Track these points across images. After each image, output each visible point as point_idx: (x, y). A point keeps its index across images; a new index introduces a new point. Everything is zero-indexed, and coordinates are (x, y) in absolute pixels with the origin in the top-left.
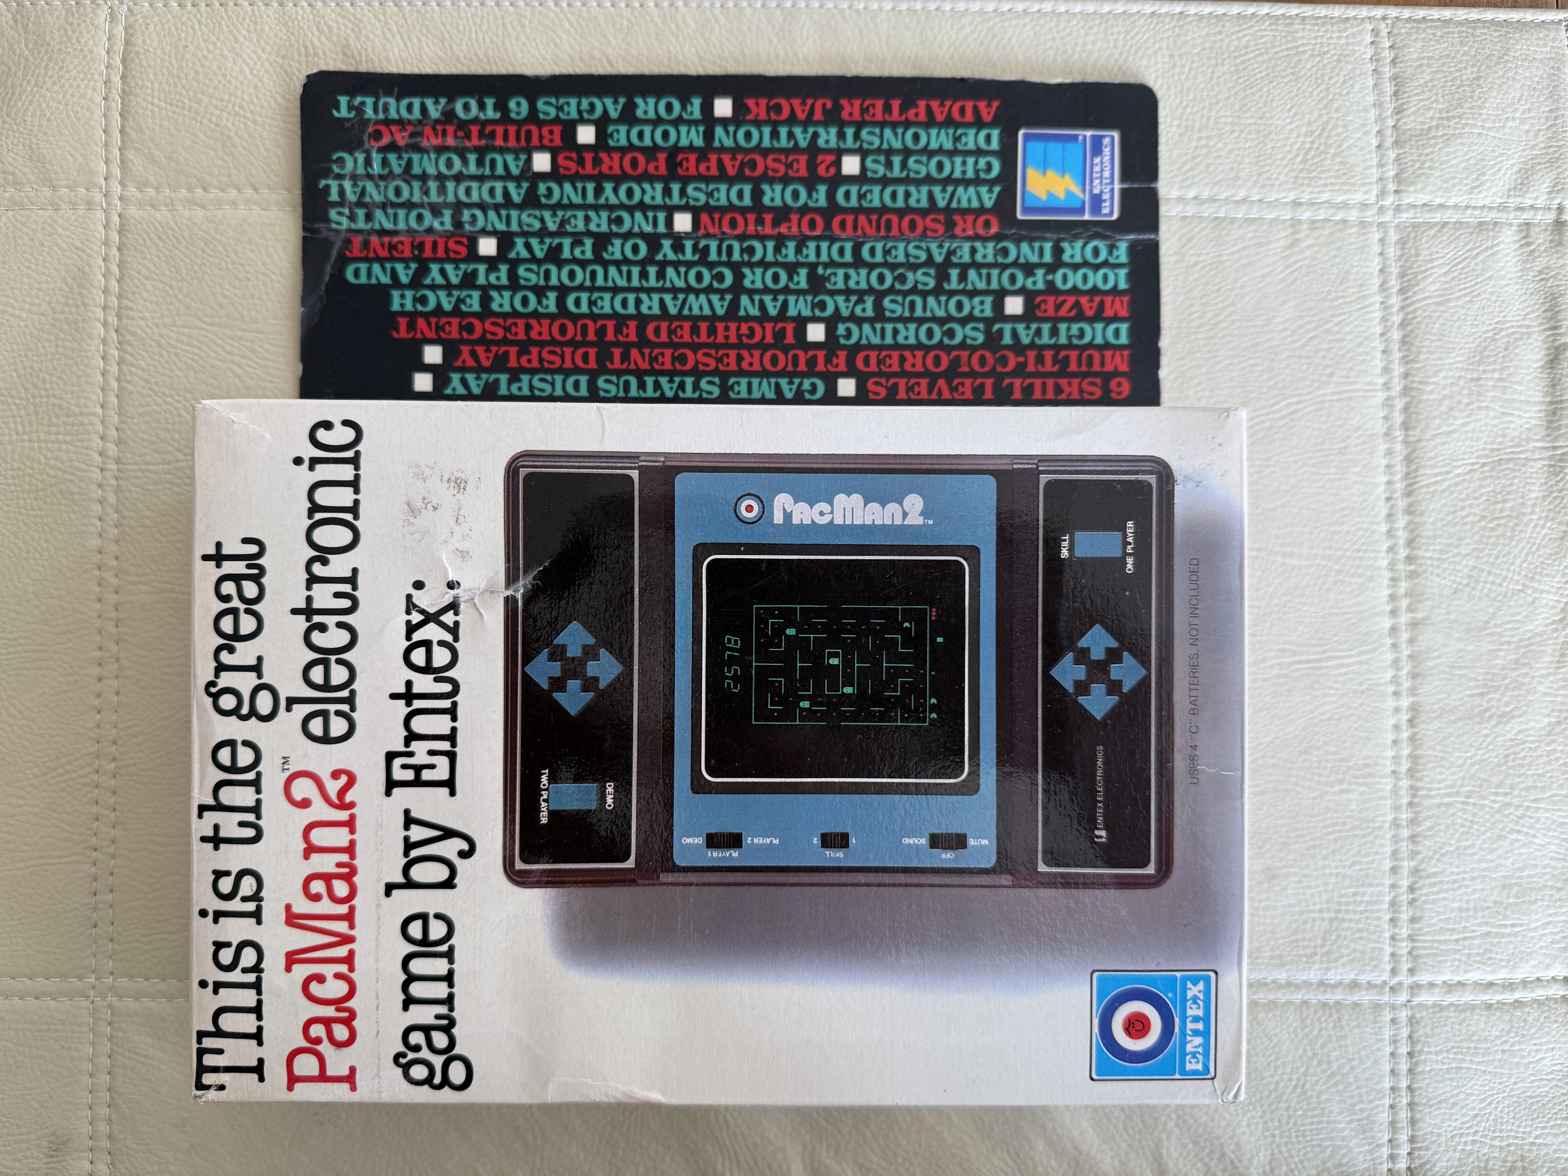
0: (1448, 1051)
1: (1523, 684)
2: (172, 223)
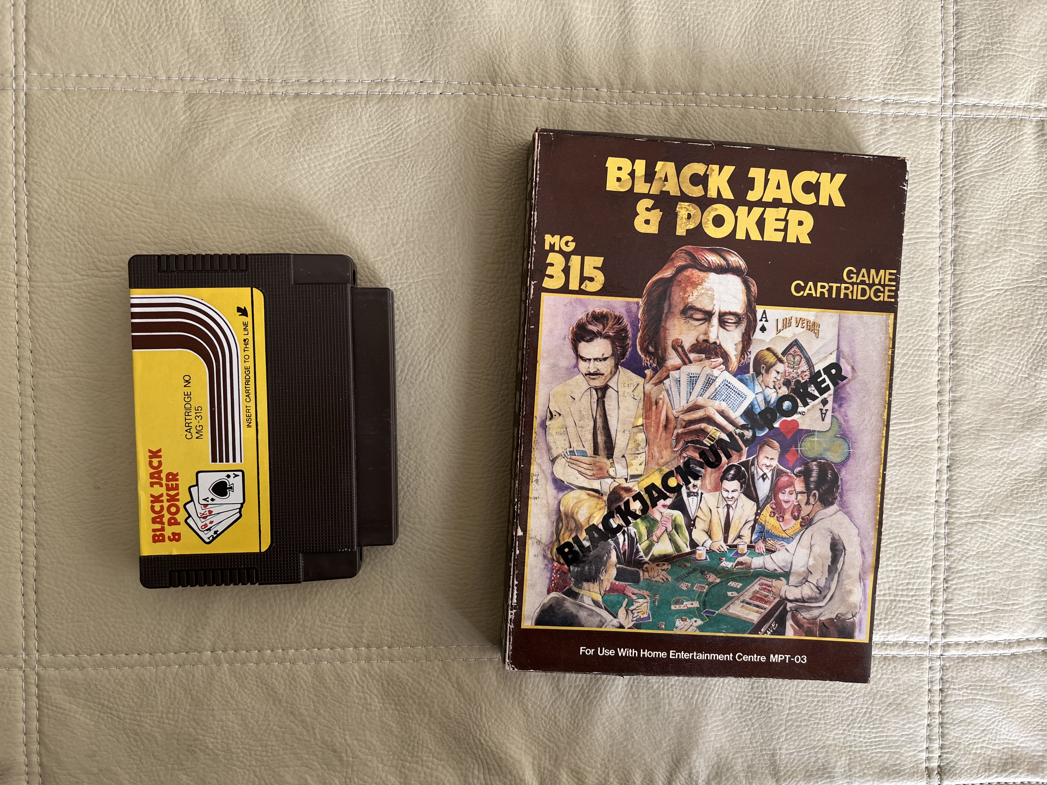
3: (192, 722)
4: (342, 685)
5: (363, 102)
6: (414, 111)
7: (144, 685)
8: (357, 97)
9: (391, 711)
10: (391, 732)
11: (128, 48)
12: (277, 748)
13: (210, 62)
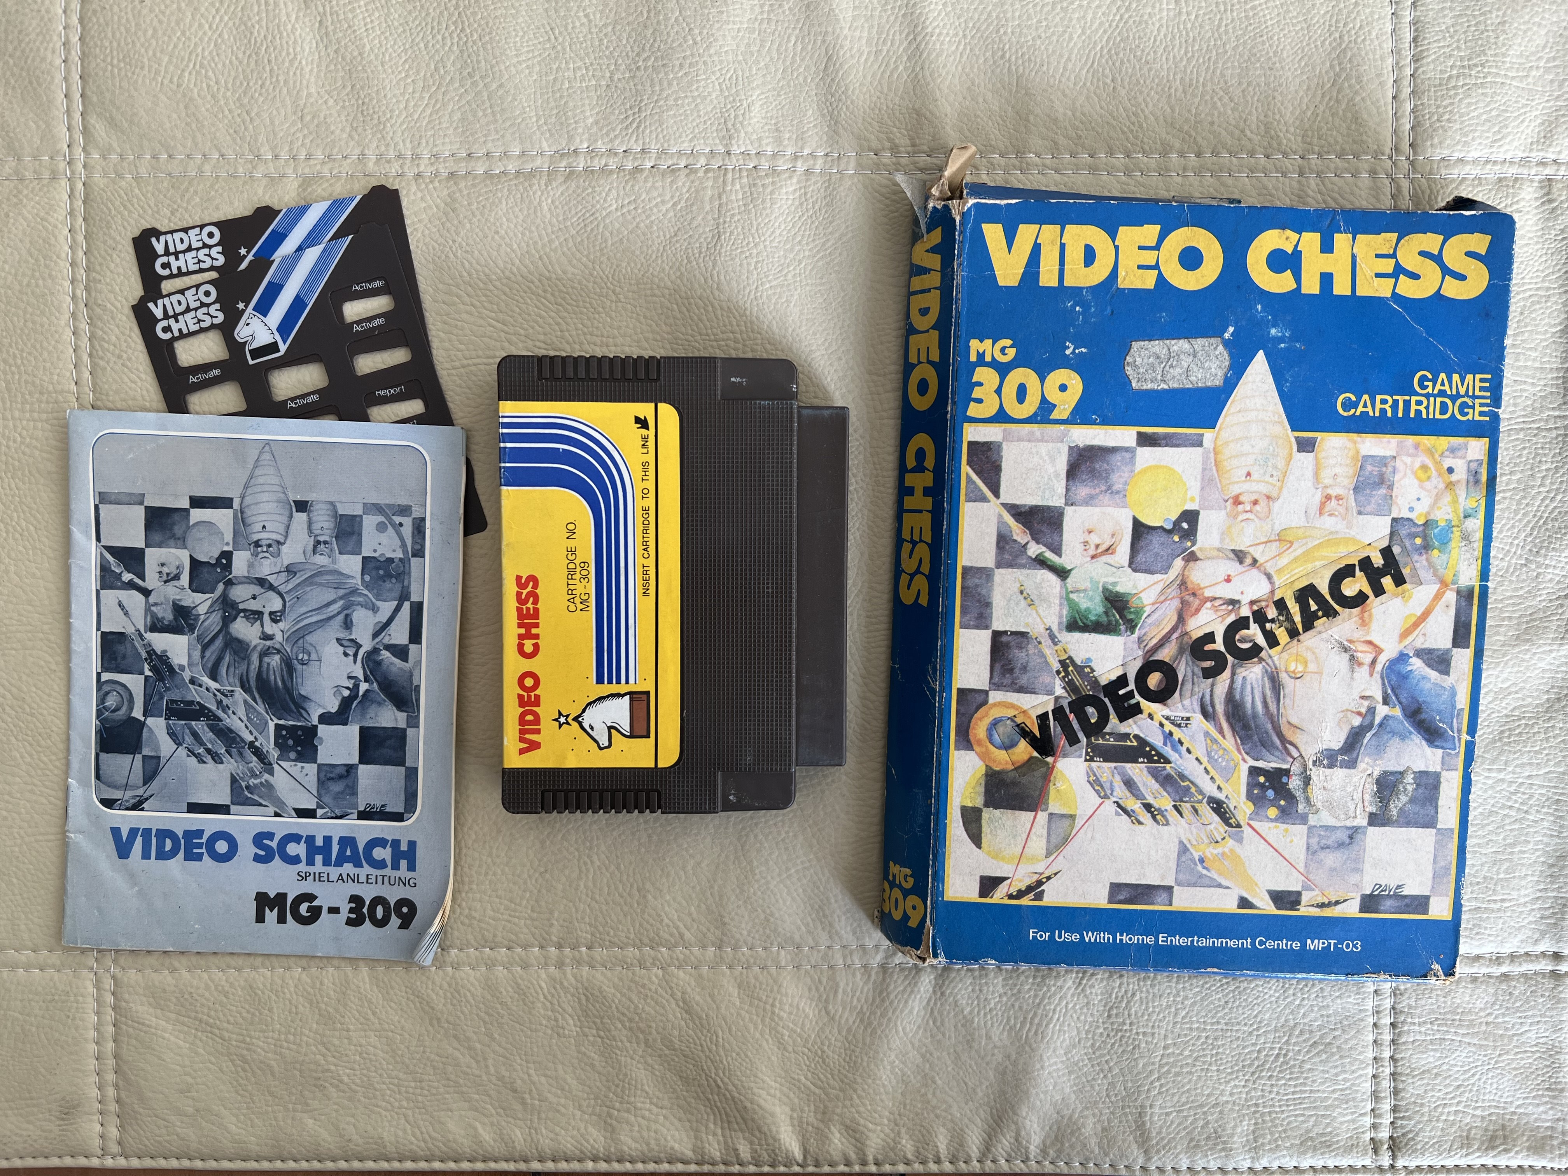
0: (1431, 1023)
1: (1523, 660)
2: (137, 191)
3: (320, 1047)
4: (523, 1000)
5: (543, 182)
6: (614, 192)
7: (256, 994)
8: (534, 176)
9: (591, 1038)
10: (592, 1066)
11: (220, 116)
12: (436, 1084)
13: (332, 133)
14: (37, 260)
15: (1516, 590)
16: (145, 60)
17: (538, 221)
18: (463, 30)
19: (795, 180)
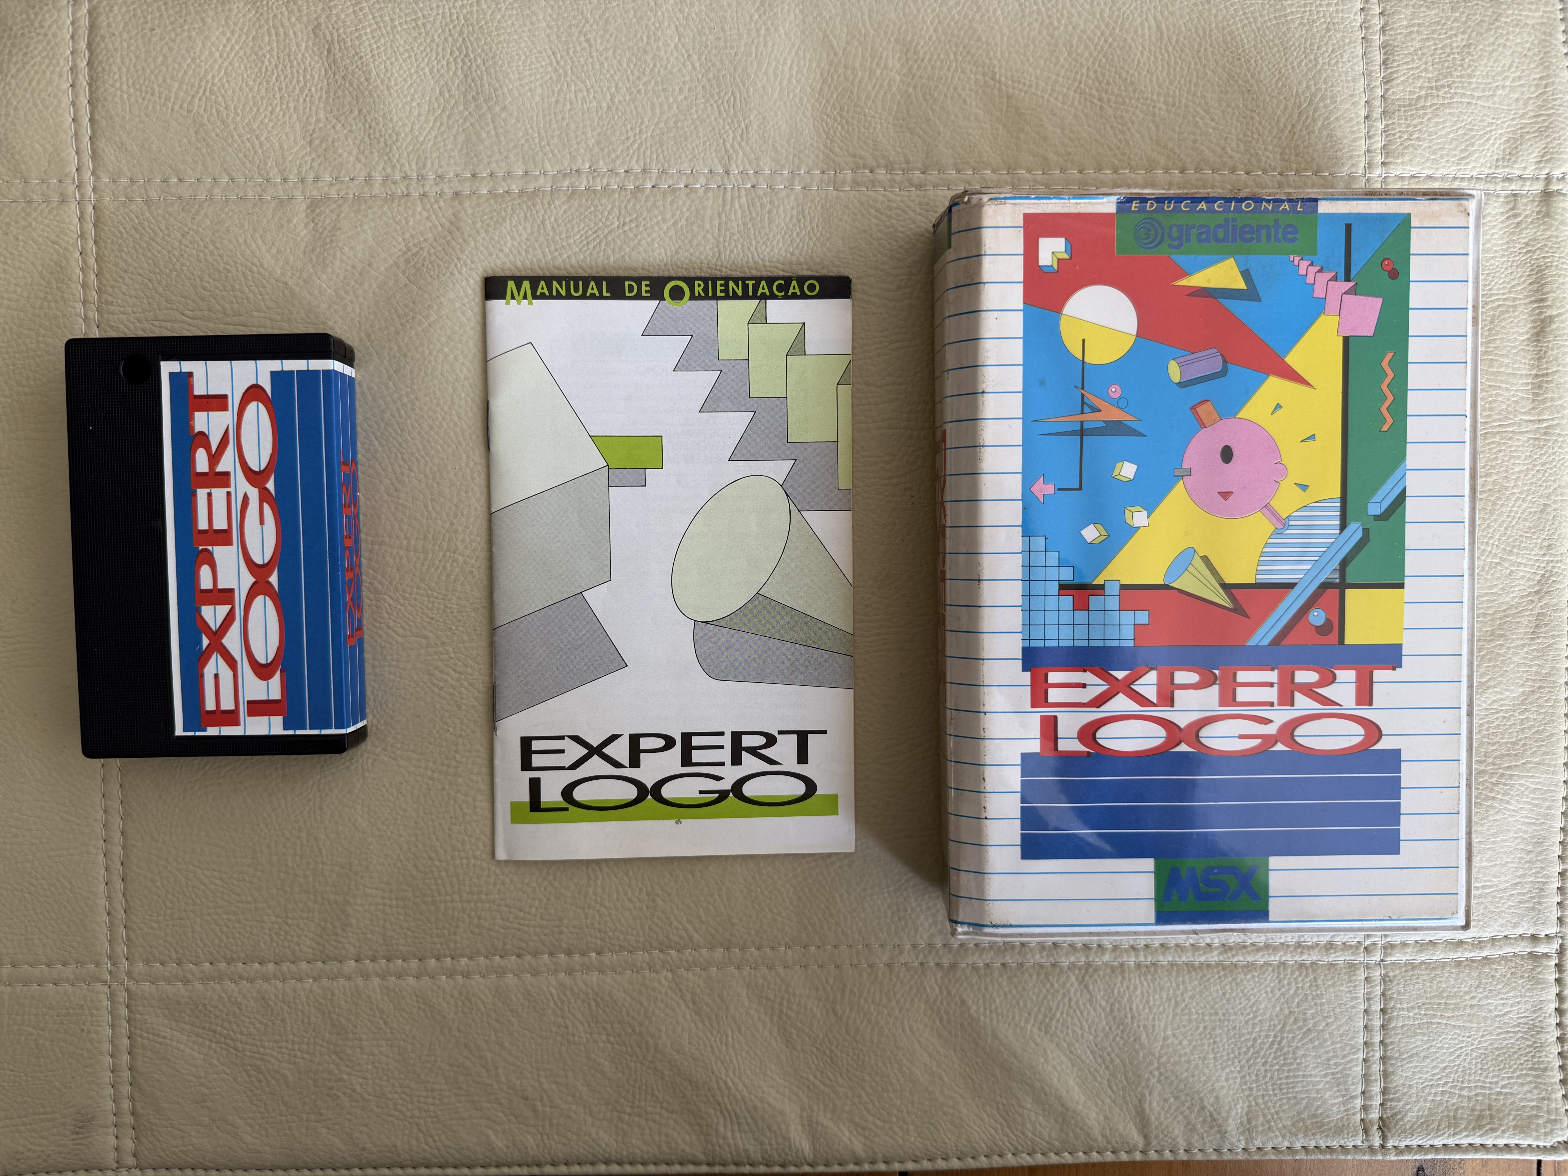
0: (1419, 1008)
1: (1499, 655)
2: (148, 214)
3: (333, 1056)
4: (534, 1007)
5: (546, 202)
6: (616, 210)
7: (269, 1005)
8: (537, 196)
9: (601, 1045)
10: (603, 1073)
11: (230, 141)
12: (447, 1093)
13: (340, 156)
14: (49, 283)
15: (1492, 587)
16: (156, 87)
17: (542, 239)
18: (467, 55)
19: (792, 197)
